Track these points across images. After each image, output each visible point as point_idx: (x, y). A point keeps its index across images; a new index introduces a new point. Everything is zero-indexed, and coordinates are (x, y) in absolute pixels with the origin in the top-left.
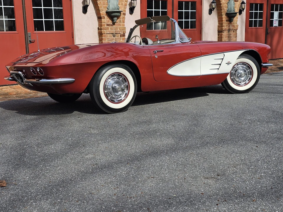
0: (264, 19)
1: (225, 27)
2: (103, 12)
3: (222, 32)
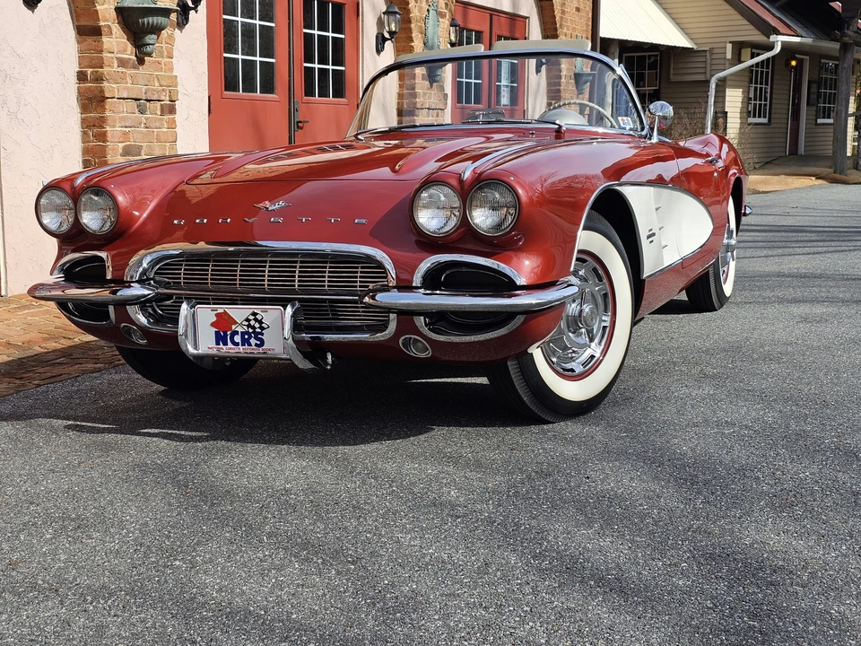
0: (483, 82)
1: (422, 99)
2: (106, 6)
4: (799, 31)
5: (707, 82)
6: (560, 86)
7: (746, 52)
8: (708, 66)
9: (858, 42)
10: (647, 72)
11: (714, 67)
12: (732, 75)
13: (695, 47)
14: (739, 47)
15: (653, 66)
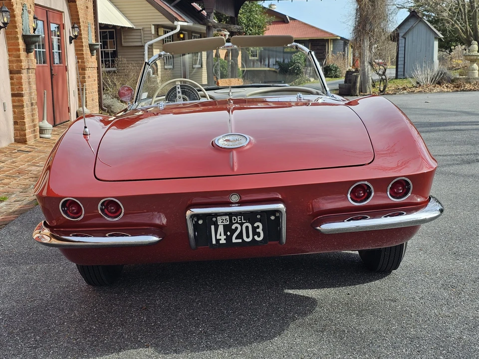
0: (46, 50)
1: (24, 63)
3: (20, 73)
4: (186, 19)
5: (143, 47)
6: (83, 51)
7: (161, 31)
8: (143, 37)
9: (214, 26)
10: (108, 40)
11: (145, 38)
12: (156, 42)
13: (134, 27)
14: (157, 27)
15: (112, 37)
